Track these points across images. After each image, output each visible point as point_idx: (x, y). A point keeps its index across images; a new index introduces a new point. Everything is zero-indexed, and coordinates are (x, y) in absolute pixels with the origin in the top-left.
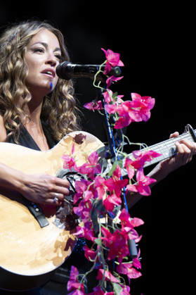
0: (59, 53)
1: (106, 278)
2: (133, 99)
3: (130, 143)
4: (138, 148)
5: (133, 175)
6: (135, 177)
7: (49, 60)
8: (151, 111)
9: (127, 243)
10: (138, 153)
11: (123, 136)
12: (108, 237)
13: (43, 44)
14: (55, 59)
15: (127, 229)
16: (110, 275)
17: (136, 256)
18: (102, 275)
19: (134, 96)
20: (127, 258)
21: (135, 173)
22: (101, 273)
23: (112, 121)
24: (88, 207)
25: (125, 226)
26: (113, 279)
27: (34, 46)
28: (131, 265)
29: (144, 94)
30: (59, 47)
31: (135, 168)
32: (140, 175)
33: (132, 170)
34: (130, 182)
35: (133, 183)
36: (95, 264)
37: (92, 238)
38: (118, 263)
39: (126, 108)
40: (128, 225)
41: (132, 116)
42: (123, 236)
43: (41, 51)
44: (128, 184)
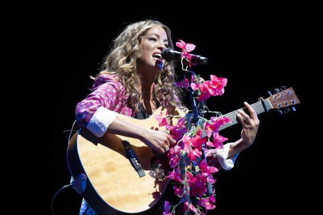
0: (167, 43)
1: (190, 209)
2: (212, 80)
3: (209, 112)
4: (215, 115)
5: (211, 135)
6: (212, 136)
7: (160, 46)
8: (225, 88)
9: (205, 184)
10: (215, 119)
11: (204, 106)
12: (192, 179)
13: (157, 35)
14: (164, 46)
15: (206, 174)
16: (193, 208)
17: (212, 194)
18: (187, 207)
19: (212, 77)
20: (205, 195)
21: (213, 133)
22: (186, 206)
23: (196, 95)
24: (177, 157)
25: (204, 172)
26: (195, 210)
27: (150, 37)
28: (208, 200)
29: (220, 76)
30: (167, 39)
31: (212, 130)
32: (216, 135)
33: (210, 131)
34: (209, 139)
35: (211, 141)
36: (182, 199)
37: (180, 180)
38: (199, 199)
39: (207, 86)
40: (207, 171)
41: (211, 92)
42: (203, 180)
43: (155, 40)
44: (207, 141)
